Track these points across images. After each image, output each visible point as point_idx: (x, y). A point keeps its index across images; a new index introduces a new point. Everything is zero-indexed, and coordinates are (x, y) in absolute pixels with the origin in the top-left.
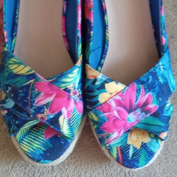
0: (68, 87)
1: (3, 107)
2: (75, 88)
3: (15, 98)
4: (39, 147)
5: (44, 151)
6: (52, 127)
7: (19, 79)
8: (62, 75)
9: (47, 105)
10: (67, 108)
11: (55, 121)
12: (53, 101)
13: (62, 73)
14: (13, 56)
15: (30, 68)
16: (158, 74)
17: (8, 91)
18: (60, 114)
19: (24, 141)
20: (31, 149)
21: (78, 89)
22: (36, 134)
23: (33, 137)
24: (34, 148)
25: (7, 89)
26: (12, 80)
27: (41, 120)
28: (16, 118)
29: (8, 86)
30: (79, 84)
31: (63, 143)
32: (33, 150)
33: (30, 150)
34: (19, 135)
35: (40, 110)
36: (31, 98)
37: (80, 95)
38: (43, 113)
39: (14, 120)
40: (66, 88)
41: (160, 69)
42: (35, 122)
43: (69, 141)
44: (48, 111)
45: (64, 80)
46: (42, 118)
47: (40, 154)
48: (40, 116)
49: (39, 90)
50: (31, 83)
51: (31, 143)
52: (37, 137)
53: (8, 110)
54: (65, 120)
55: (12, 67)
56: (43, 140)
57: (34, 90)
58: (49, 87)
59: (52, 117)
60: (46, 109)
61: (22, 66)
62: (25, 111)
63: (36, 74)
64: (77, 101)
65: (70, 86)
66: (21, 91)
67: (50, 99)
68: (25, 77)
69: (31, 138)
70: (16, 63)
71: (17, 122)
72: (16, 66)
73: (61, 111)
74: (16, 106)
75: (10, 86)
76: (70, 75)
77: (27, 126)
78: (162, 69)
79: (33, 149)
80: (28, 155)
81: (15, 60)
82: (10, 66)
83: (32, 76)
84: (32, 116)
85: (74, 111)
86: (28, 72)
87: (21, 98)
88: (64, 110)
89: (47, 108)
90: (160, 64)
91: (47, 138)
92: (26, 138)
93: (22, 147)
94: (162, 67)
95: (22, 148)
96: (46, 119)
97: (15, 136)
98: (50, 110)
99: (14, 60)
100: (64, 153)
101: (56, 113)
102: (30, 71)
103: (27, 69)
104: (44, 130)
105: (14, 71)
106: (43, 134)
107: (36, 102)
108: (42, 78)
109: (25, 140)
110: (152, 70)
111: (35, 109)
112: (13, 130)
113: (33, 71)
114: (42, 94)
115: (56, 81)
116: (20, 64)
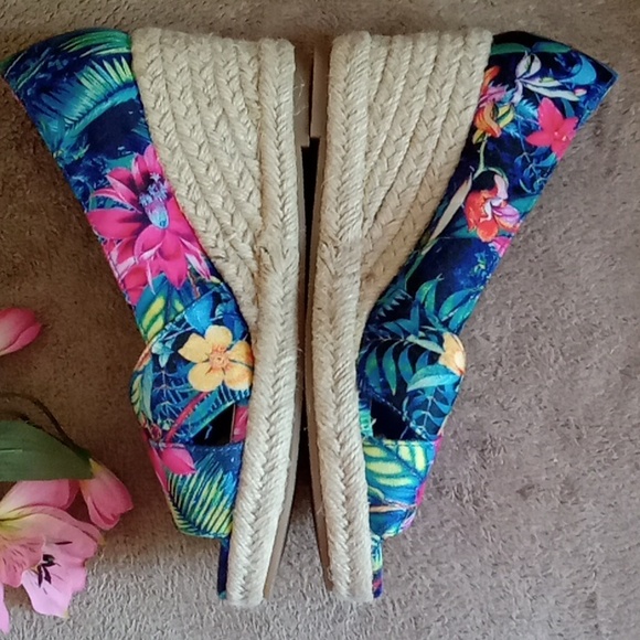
24: (219, 496)
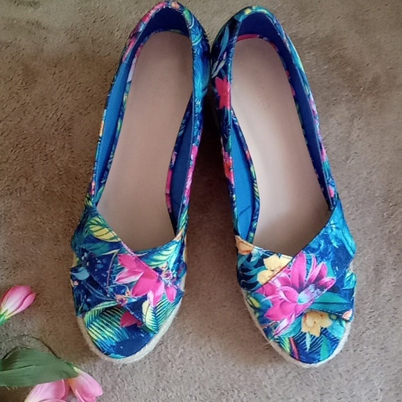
0: (160, 267)
1: (74, 276)
2: (169, 269)
4: (111, 336)
5: (116, 342)
6: (133, 313)
7: (99, 245)
8: (155, 250)
9: (130, 285)
10: (154, 292)
11: (137, 307)
12: (138, 281)
13: (155, 248)
14: (97, 215)
15: (115, 235)
17: (83, 258)
18: (145, 298)
19: (94, 325)
21: (172, 270)
22: (110, 318)
23: (105, 321)
25: (83, 255)
26: (91, 245)
27: (120, 303)
29: (84, 251)
30: (175, 263)
31: (143, 336)
32: (102, 339)
35: (120, 289)
36: (111, 273)
37: (174, 278)
38: (124, 294)
39: (85, 297)
40: (158, 268)
43: (152, 335)
44: (130, 293)
46: (122, 301)
48: (119, 297)
49: (122, 264)
51: (102, 329)
52: (111, 323)
53: (79, 281)
54: (150, 307)
55: (93, 228)
57: (117, 263)
58: (136, 263)
59: (134, 300)
60: (128, 290)
61: (106, 230)
63: (122, 243)
64: (169, 286)
65: (162, 266)
66: (99, 261)
67: (135, 278)
68: (107, 245)
69: (103, 322)
70: (99, 224)
71: (89, 300)
72: (99, 228)
73: (146, 295)
74: (90, 279)
75: (87, 252)
76: (164, 253)
79: (103, 337)
80: (95, 344)
82: (91, 226)
84: (108, 296)
85: (163, 298)
86: (112, 238)
87: (99, 270)
88: (150, 295)
89: (130, 289)
91: (124, 326)
92: (96, 322)
93: (90, 332)
95: (89, 334)
96: (126, 302)
98: (133, 291)
99: (98, 219)
100: (142, 349)
101: (140, 296)
102: (115, 237)
105: (96, 234)
106: (119, 321)
107: (116, 279)
108: (129, 250)
109: (95, 324)
112: (82, 309)
113: (119, 239)
114: (126, 270)
115: (146, 257)
116: (104, 226)
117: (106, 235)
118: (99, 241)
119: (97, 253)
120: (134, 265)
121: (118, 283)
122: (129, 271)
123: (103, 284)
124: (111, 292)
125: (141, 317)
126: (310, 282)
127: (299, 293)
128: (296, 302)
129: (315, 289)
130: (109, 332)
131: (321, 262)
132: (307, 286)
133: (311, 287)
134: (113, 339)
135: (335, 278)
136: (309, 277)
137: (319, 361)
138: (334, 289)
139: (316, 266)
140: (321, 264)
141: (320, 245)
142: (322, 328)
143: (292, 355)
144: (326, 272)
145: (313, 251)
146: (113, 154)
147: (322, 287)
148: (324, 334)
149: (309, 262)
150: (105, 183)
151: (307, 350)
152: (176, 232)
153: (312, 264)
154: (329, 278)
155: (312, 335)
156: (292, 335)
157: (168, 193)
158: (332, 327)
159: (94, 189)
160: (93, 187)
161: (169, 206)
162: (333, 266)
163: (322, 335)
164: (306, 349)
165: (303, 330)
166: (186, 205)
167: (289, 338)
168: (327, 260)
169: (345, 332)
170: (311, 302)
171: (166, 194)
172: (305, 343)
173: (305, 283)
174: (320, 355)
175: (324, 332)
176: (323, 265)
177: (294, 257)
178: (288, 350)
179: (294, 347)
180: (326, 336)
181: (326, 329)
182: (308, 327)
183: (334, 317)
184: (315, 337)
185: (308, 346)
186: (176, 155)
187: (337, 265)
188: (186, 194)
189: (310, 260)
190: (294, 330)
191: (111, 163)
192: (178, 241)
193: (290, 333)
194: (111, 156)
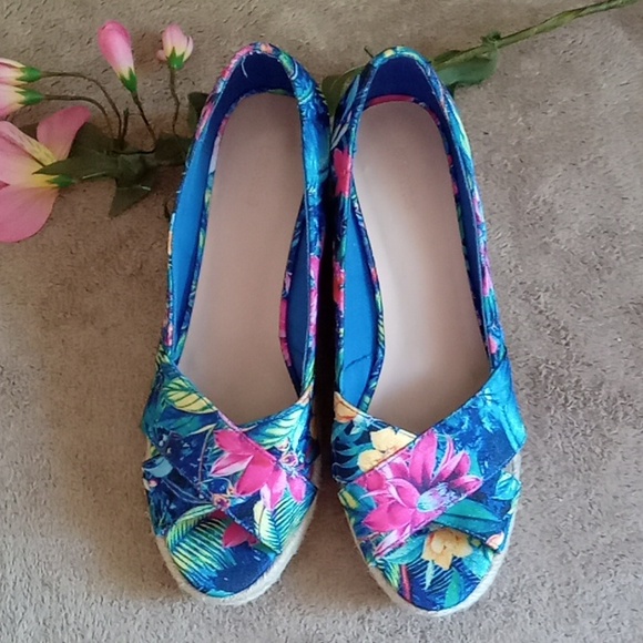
0: (278, 445)
1: (149, 473)
2: (291, 449)
3: (173, 459)
4: (210, 562)
5: (217, 571)
6: (239, 522)
7: (184, 420)
8: (269, 421)
9: (233, 477)
10: (271, 488)
11: (246, 511)
12: (245, 471)
13: (269, 417)
14: (178, 375)
15: (208, 402)
16: (481, 413)
17: (161, 443)
18: (257, 497)
19: (182, 547)
20: (193, 565)
21: (297, 452)
23: (199, 541)
25: (161, 438)
26: (172, 421)
27: (219, 506)
28: (172, 498)
29: (162, 431)
30: (300, 441)
31: (258, 559)
32: (196, 568)
33: (189, 566)
34: (172, 534)
35: (218, 486)
36: (205, 460)
37: (300, 463)
38: (225, 492)
39: (168, 502)
40: (274, 448)
41: (485, 403)
42: (206, 510)
43: (272, 556)
44: (234, 490)
45: (269, 431)
46: (221, 503)
47: (211, 578)
48: (217, 497)
49: (221, 446)
50: (207, 431)
51: (195, 552)
52: (208, 543)
53: (158, 480)
54: (265, 511)
56: (219, 550)
57: (212, 445)
58: (241, 441)
59: (240, 501)
60: (230, 486)
61: (195, 396)
62: (191, 486)
63: (220, 413)
64: (293, 476)
65: (282, 444)
66: (186, 445)
67: (240, 467)
68: (197, 418)
69: (195, 542)
70: (182, 389)
71: (173, 507)
72: (182, 394)
73: (259, 492)
75: (167, 433)
76: (282, 423)
77: (192, 515)
78: (489, 403)
79: (197, 565)
81: (183, 384)
82: (170, 393)
83: (213, 418)
84: (201, 497)
85: (286, 496)
86: (205, 408)
87: (186, 458)
88: (265, 491)
89: (233, 483)
90: (487, 391)
91: (228, 547)
93: (176, 559)
94: (489, 398)
96: (229, 505)
97: (165, 535)
98: (238, 487)
99: (180, 382)
100: (258, 581)
101: (250, 495)
102: (209, 406)
103: (204, 402)
104: (223, 530)
105: (178, 404)
106: (220, 538)
107: (212, 470)
108: (230, 423)
109: (184, 545)
110: (469, 403)
111: (209, 484)
112: (164, 521)
113: (215, 409)
114: (226, 455)
115: (255, 432)
116: (190, 391)
117: (194, 403)
118: (184, 413)
119: (183, 433)
120: (238, 446)
121: (214, 476)
122: (230, 456)
123: (193, 480)
124: (206, 491)
125: (253, 527)
126: (440, 479)
127: (421, 493)
128: (414, 507)
129: (448, 491)
130: (206, 556)
131: (461, 449)
132: (435, 484)
133: (442, 488)
134: (213, 568)
135: (481, 479)
136: (439, 470)
137: (442, 608)
138: (478, 497)
139: (453, 455)
140: (461, 453)
141: (462, 424)
142: (455, 557)
143: (401, 592)
144: (467, 467)
145: (450, 430)
146: (196, 285)
147: (459, 490)
148: (457, 568)
149: (441, 446)
150: (187, 329)
151: (426, 588)
152: (299, 391)
153: (447, 451)
154: (473, 478)
155: (436, 567)
156: (406, 562)
157: (284, 335)
158: (470, 558)
159: (172, 338)
160: (170, 334)
161: (287, 357)
162: (481, 459)
163: (453, 568)
164: (424, 585)
165: (425, 557)
166: (313, 349)
167: (400, 566)
168: (471, 448)
169: (490, 568)
170: (440, 512)
171: (281, 339)
172: (424, 576)
173: (432, 479)
174: (444, 598)
175: (457, 563)
176: (464, 455)
177: (418, 436)
178: (396, 583)
179: (405, 581)
180: (459, 571)
181: (460, 559)
182: (433, 552)
183: (476, 543)
184: (441, 569)
185: (428, 583)
186: (292, 277)
187: (486, 458)
188: (312, 332)
189: (444, 444)
190: (411, 553)
191: (194, 297)
192: (304, 405)
193: (403, 558)
194: (193, 287)
